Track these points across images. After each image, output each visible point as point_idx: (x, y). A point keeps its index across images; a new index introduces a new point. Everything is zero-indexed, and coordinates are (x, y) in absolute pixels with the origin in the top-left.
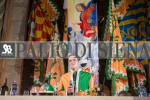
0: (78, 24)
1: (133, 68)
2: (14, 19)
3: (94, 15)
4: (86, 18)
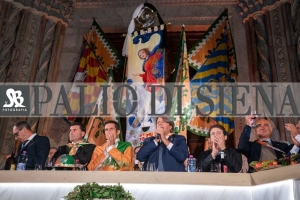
0: (140, 75)
2: (62, 68)
4: (150, 68)
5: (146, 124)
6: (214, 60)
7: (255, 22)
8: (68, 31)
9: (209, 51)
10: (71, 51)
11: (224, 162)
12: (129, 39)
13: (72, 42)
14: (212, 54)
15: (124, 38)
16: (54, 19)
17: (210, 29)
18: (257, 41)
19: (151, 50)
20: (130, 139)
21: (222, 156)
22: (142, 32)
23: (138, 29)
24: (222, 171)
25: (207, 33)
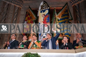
2: (20, 20)
4: (45, 20)
5: (44, 36)
6: (64, 17)
7: (76, 6)
8: (22, 9)
9: (62, 15)
10: (23, 15)
11: (67, 46)
12: (39, 11)
13: (23, 13)
14: (63, 15)
15: (38, 11)
16: (18, 6)
17: (63, 8)
18: (76, 12)
19: (46, 14)
20: (40, 40)
21: (67, 45)
22: (43, 9)
23: (42, 8)
24: (67, 49)
25: (61, 9)
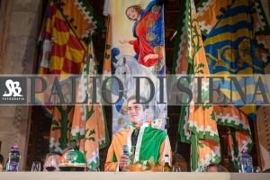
0: (130, 43)
1: (229, 121)
3: (159, 25)
4: (144, 32)
9: (222, 9)
